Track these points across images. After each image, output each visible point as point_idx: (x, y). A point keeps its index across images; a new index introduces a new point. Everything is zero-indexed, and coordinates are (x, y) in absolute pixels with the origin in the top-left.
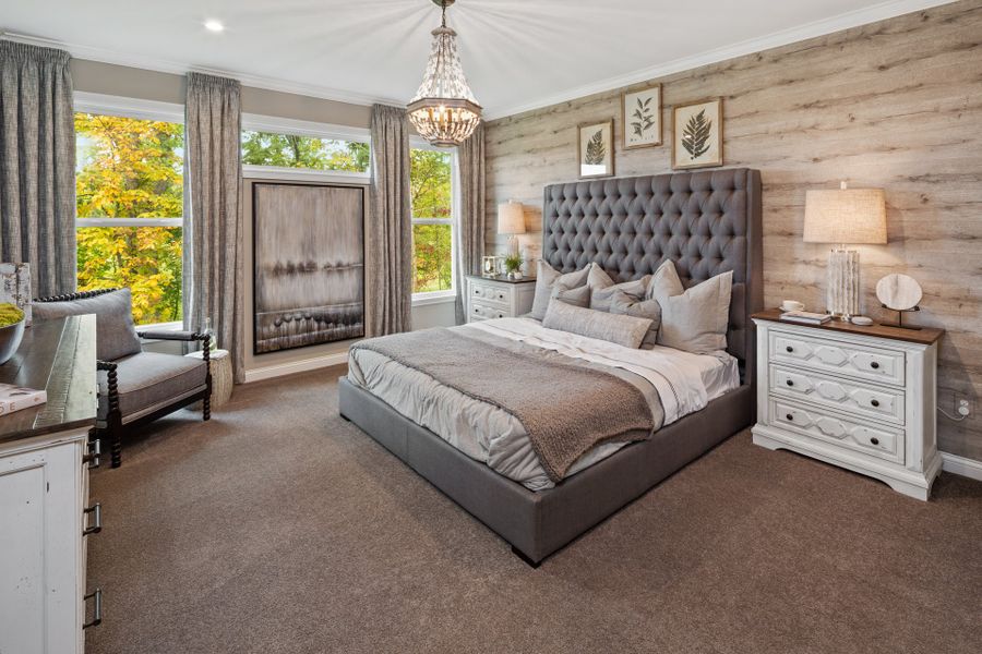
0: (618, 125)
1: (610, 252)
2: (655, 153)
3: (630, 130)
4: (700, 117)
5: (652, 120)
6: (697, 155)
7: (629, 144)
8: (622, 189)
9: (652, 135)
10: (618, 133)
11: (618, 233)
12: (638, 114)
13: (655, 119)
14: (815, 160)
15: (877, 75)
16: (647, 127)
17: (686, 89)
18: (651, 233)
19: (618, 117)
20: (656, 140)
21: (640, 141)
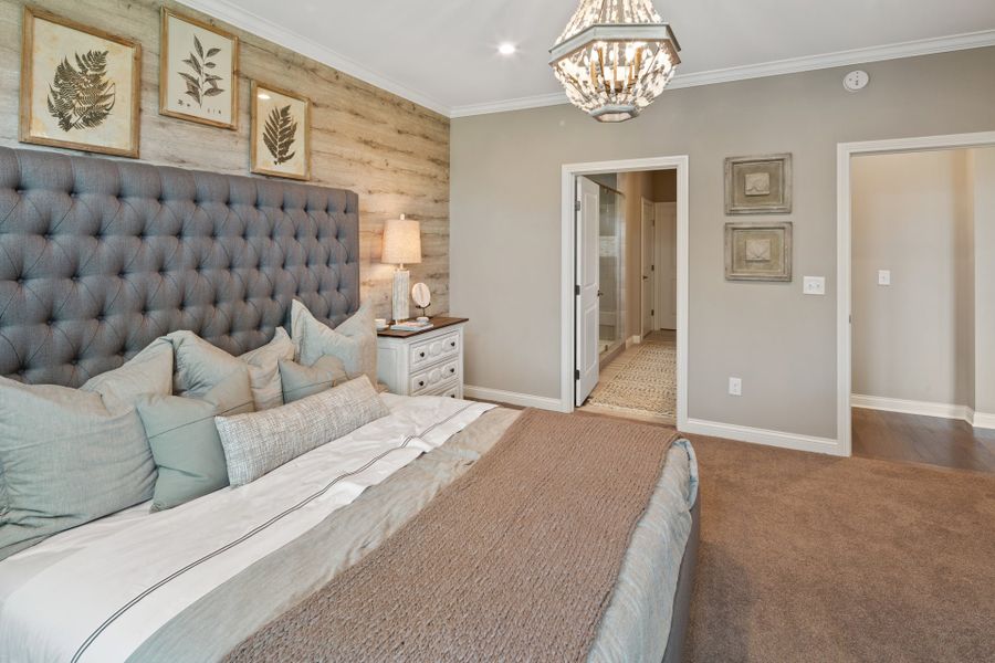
0: (151, 61)
2: (223, 139)
3: (177, 84)
4: (285, 111)
5: (219, 84)
6: (282, 160)
9: (219, 108)
10: (150, 77)
12: (194, 63)
13: (225, 86)
14: (370, 192)
15: (395, 135)
16: (209, 92)
17: (268, 66)
19: (152, 46)
20: (227, 119)
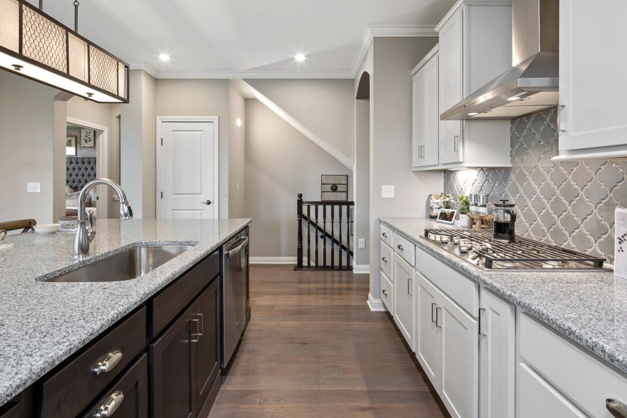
0: (78, 138)
1: (74, 182)
2: (92, 150)
3: (83, 141)
7: (82, 146)
8: (79, 161)
9: (91, 144)
10: (78, 141)
11: (77, 175)
12: (86, 136)
13: (92, 138)
16: (89, 141)
18: (87, 169)
19: (78, 135)
20: (93, 146)
21: (87, 145)
